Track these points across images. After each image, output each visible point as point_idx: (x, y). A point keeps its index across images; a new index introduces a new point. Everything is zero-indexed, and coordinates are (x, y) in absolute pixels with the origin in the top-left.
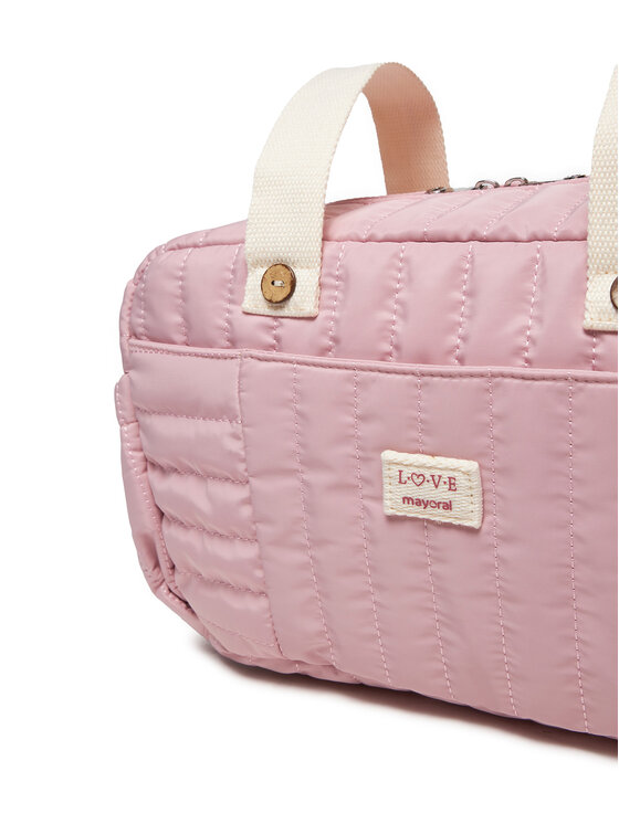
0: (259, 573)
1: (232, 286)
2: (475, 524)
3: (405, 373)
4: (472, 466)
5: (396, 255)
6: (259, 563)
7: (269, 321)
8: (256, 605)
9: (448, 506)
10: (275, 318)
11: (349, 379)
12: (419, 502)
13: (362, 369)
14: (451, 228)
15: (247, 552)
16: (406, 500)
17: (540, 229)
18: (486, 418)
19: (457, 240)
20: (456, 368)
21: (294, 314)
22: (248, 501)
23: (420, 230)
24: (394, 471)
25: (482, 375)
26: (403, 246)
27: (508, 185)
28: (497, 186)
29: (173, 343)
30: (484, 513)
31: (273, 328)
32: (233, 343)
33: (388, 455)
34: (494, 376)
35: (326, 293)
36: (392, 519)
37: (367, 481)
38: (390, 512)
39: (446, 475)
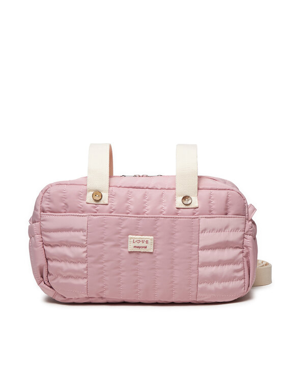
0: (86, 272)
1: (82, 195)
2: (152, 251)
3: (135, 217)
4: (152, 237)
5: (129, 191)
6: (86, 269)
7: (95, 205)
8: (83, 282)
9: (146, 247)
10: (96, 204)
11: (120, 219)
12: (138, 247)
13: (123, 216)
14: (142, 186)
15: (83, 266)
16: (135, 247)
17: (163, 187)
18: (155, 227)
19: (143, 188)
20: (146, 216)
21: (102, 203)
22: (86, 252)
23: (133, 186)
24: (132, 240)
25: (155, 217)
26: (130, 189)
27: (142, 176)
28: (140, 176)
29: (61, 213)
30: (154, 249)
31: (96, 207)
32: (83, 212)
33: (130, 236)
34: (157, 217)
35: (110, 199)
36: (130, 252)
37: (123, 243)
38: (130, 250)
39: (145, 240)
